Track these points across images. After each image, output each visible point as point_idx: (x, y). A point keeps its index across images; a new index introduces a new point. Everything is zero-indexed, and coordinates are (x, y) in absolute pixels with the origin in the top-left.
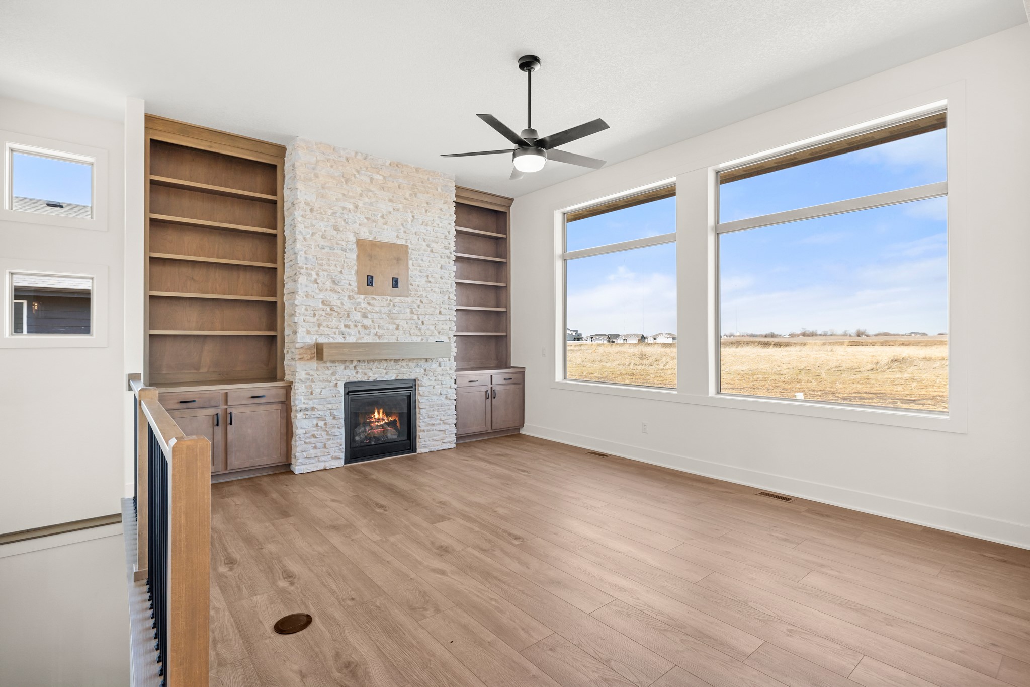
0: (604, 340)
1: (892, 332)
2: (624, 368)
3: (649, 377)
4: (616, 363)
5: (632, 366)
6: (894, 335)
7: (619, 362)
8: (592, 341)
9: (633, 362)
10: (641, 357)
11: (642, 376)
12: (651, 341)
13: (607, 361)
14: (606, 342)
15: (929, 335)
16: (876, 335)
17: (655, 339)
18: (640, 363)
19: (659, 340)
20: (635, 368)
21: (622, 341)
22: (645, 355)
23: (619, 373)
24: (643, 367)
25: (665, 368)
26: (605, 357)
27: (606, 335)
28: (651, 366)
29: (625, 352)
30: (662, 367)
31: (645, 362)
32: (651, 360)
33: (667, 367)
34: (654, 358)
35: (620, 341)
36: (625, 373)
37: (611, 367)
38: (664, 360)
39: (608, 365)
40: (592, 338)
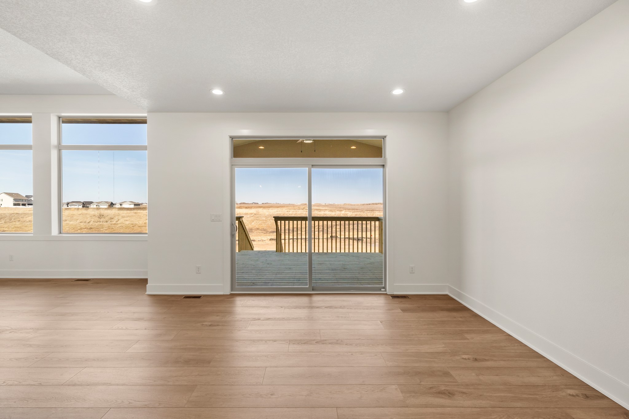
0: (79, 205)
1: (246, 202)
2: (85, 224)
3: (103, 229)
4: (78, 221)
5: (91, 223)
6: (247, 204)
7: (81, 221)
8: (68, 206)
9: (93, 220)
10: (99, 216)
11: (98, 229)
12: (118, 206)
13: (71, 220)
14: (81, 207)
15: (259, 204)
16: (240, 204)
17: (121, 205)
18: (99, 221)
19: (125, 206)
20: (94, 224)
21: (95, 206)
22: (103, 216)
23: (79, 228)
24: (101, 223)
25: (116, 223)
26: (69, 218)
27: (82, 202)
28: (107, 222)
29: (87, 214)
30: (115, 223)
31: (102, 220)
32: (107, 219)
33: (119, 222)
34: (109, 217)
35: (92, 206)
36: (85, 227)
37: (74, 224)
38: (116, 218)
39: (71, 223)
40: (68, 204)
